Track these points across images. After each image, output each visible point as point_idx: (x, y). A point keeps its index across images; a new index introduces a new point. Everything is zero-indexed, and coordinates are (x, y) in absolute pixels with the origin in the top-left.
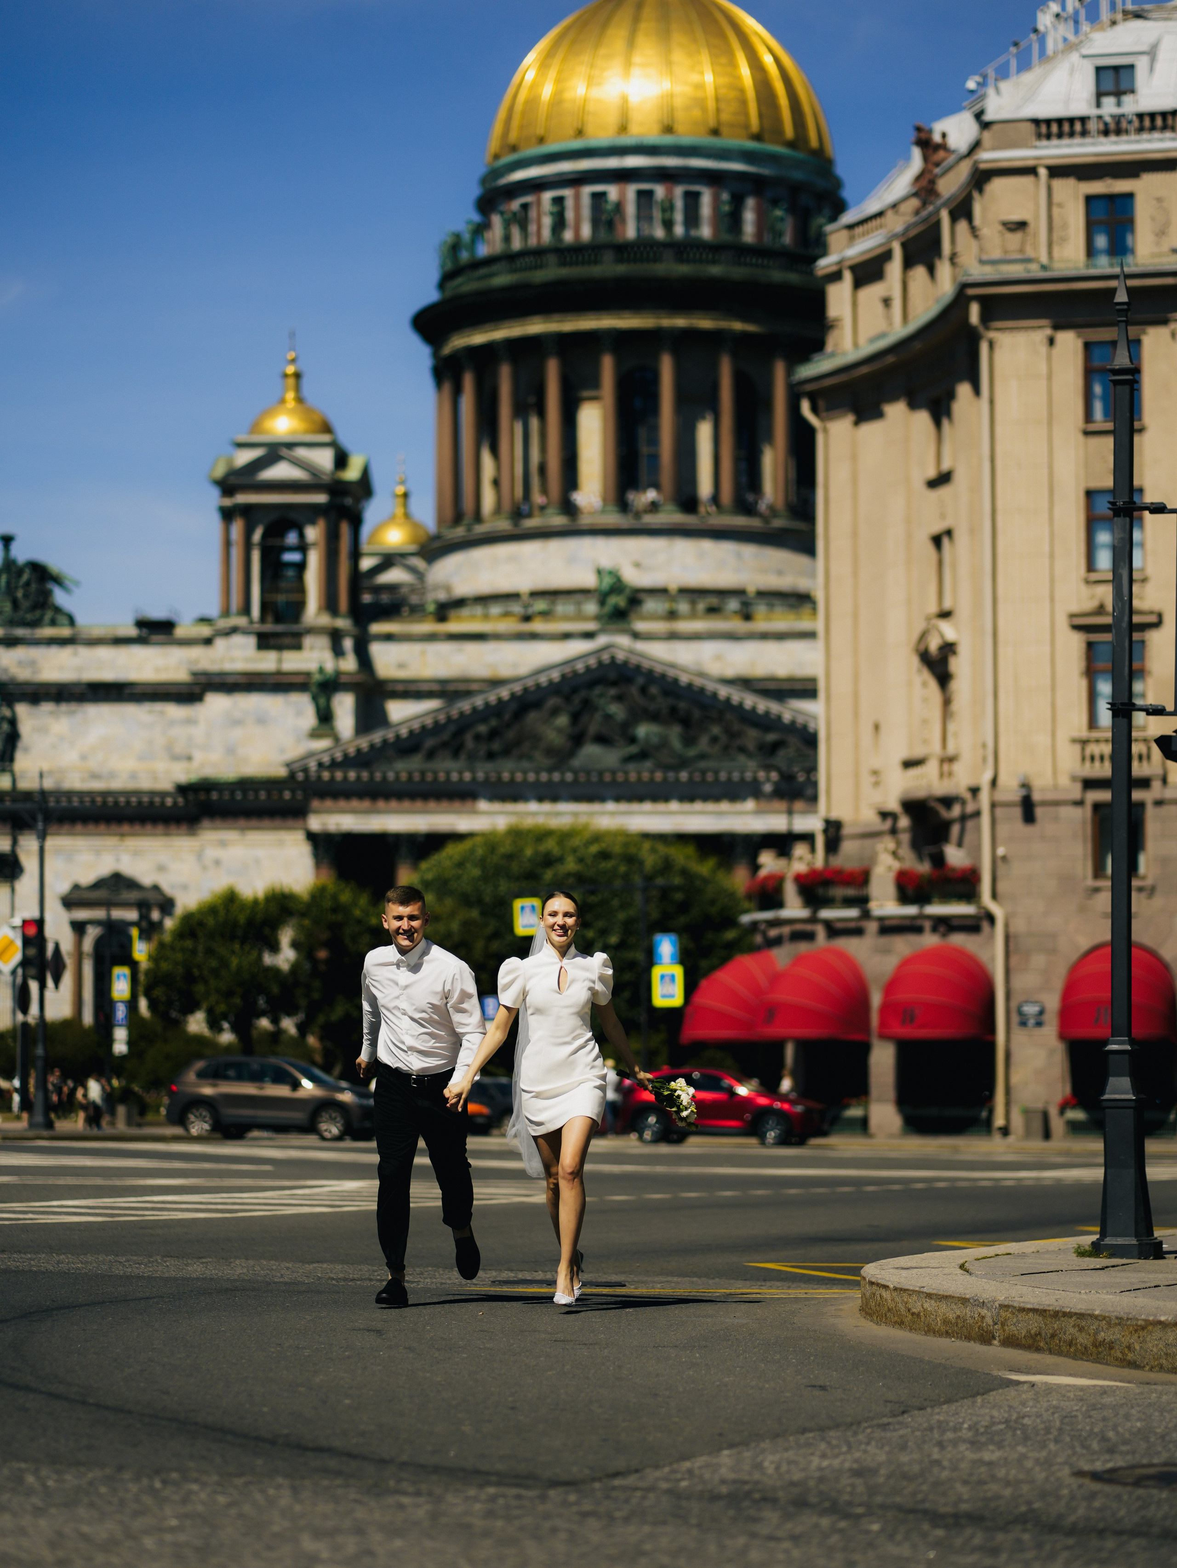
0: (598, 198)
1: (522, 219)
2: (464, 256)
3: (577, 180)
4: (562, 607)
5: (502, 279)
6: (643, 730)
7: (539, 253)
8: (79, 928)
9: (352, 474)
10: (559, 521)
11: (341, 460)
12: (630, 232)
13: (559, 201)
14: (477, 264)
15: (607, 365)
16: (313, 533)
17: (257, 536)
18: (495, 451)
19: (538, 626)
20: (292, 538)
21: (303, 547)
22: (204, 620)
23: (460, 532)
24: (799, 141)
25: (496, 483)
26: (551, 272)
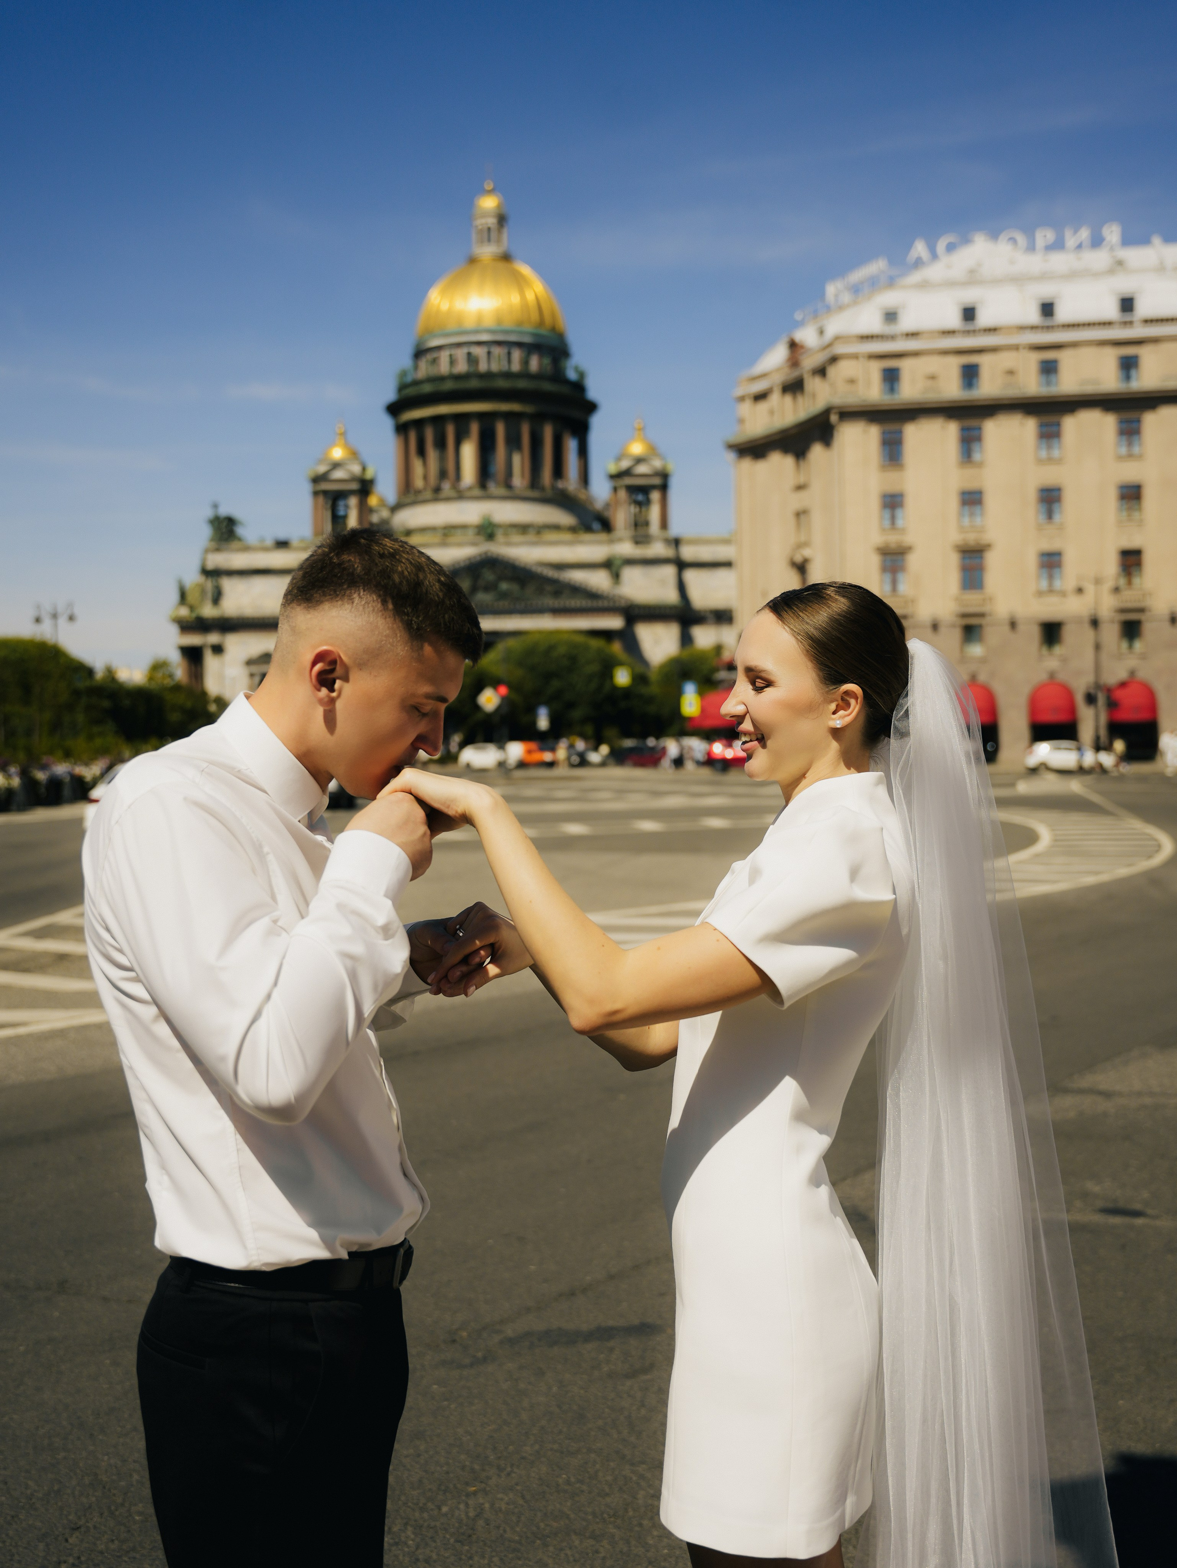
0: (469, 354)
1: (435, 361)
2: (409, 379)
3: (459, 345)
4: (459, 531)
5: (427, 388)
6: (504, 586)
7: (442, 379)
8: (252, 675)
9: (369, 475)
10: (453, 494)
11: (364, 469)
12: (483, 367)
13: (451, 356)
14: (416, 383)
15: (475, 428)
16: (353, 501)
17: (330, 503)
18: (425, 463)
19: (451, 540)
20: (341, 503)
21: (347, 507)
22: (302, 540)
23: (408, 500)
24: (553, 329)
25: (425, 477)
26: (449, 386)
